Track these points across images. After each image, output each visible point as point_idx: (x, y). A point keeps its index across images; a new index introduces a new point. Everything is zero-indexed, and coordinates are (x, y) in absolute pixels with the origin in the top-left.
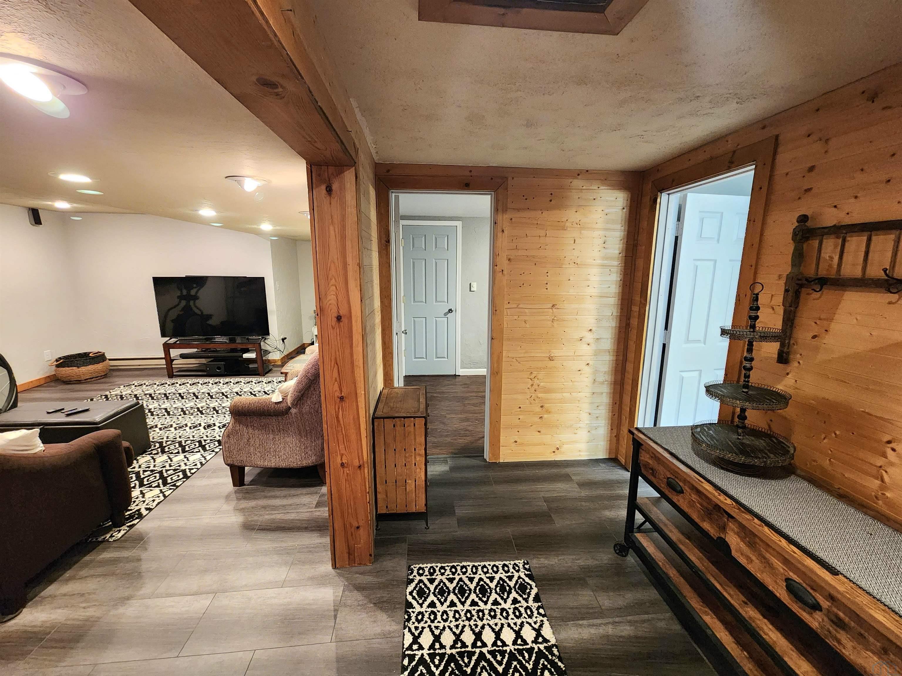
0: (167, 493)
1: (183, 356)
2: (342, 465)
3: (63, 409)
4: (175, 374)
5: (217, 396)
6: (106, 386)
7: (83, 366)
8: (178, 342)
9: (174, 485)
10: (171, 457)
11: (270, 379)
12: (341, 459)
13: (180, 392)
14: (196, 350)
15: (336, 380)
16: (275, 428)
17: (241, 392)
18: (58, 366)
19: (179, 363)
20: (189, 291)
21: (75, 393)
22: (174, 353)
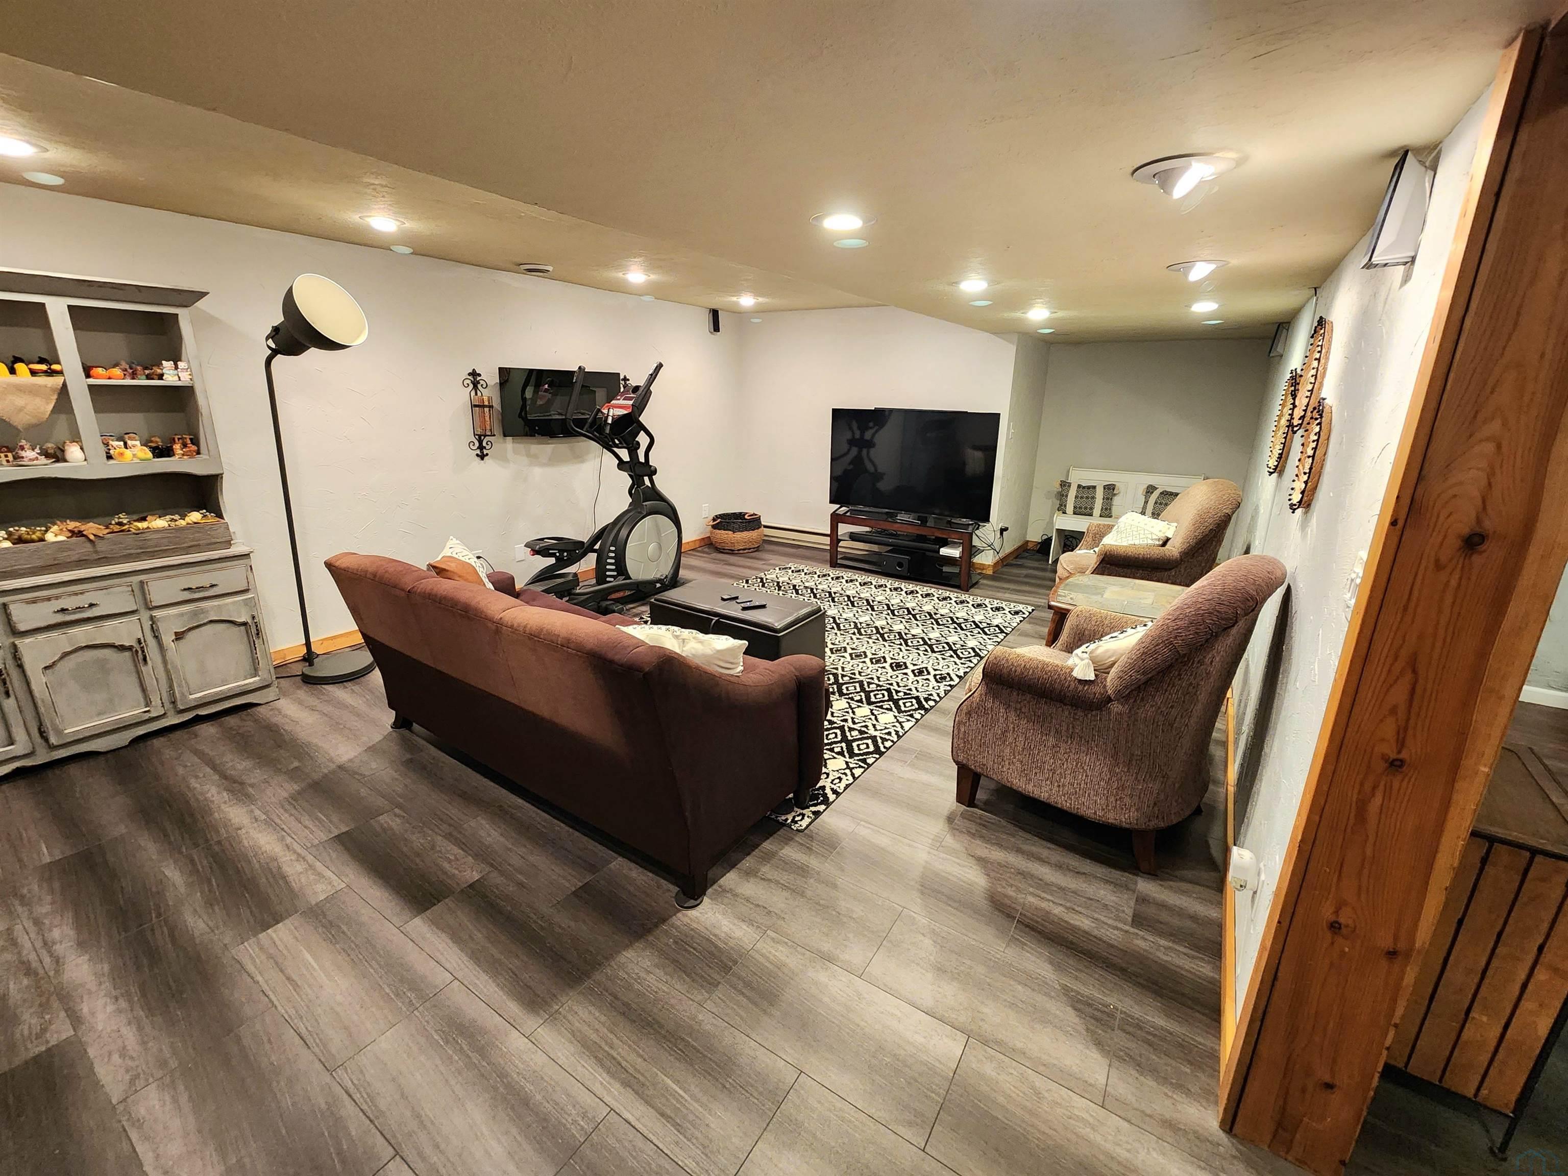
0: (857, 772)
1: (853, 537)
2: (1335, 927)
3: (737, 598)
4: (839, 561)
5: (901, 612)
6: (758, 564)
7: (739, 531)
8: (848, 514)
9: (864, 761)
10: (853, 706)
11: (979, 600)
12: (1336, 912)
13: (848, 593)
14: (868, 529)
15: (1393, 711)
16: (1064, 728)
17: (935, 614)
18: (714, 527)
19: (846, 546)
20: (863, 431)
21: (727, 567)
22: (844, 529)
